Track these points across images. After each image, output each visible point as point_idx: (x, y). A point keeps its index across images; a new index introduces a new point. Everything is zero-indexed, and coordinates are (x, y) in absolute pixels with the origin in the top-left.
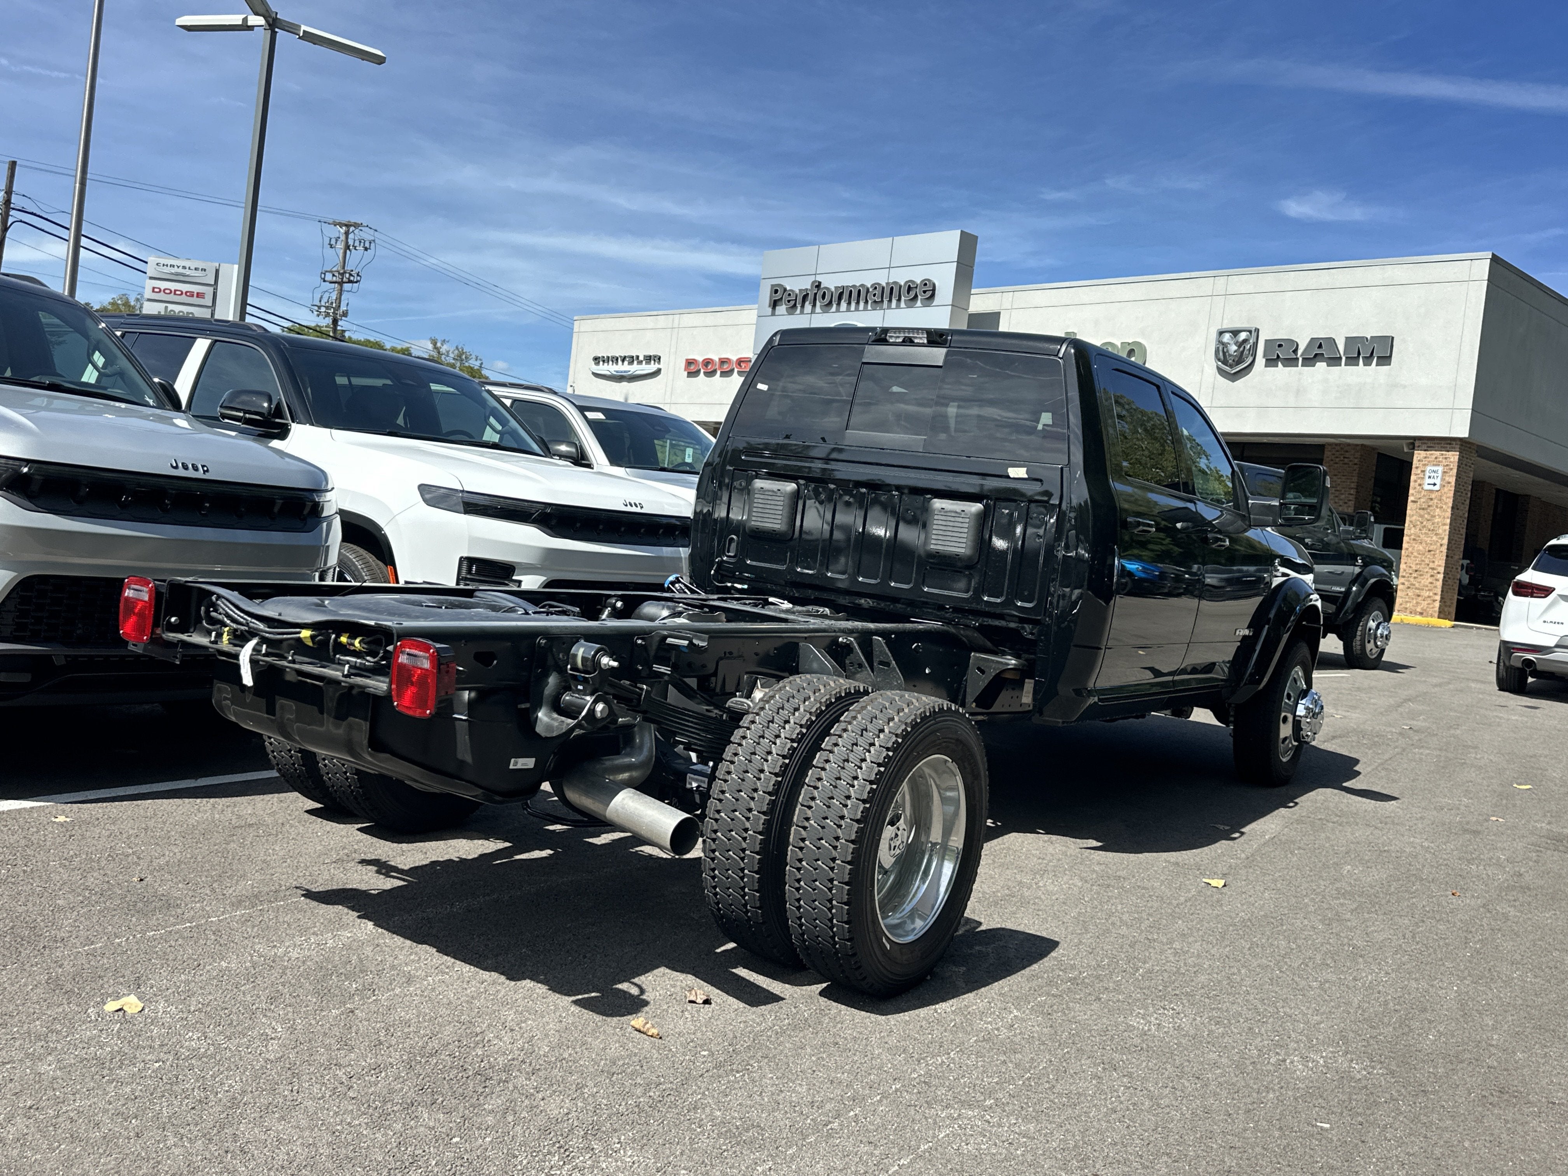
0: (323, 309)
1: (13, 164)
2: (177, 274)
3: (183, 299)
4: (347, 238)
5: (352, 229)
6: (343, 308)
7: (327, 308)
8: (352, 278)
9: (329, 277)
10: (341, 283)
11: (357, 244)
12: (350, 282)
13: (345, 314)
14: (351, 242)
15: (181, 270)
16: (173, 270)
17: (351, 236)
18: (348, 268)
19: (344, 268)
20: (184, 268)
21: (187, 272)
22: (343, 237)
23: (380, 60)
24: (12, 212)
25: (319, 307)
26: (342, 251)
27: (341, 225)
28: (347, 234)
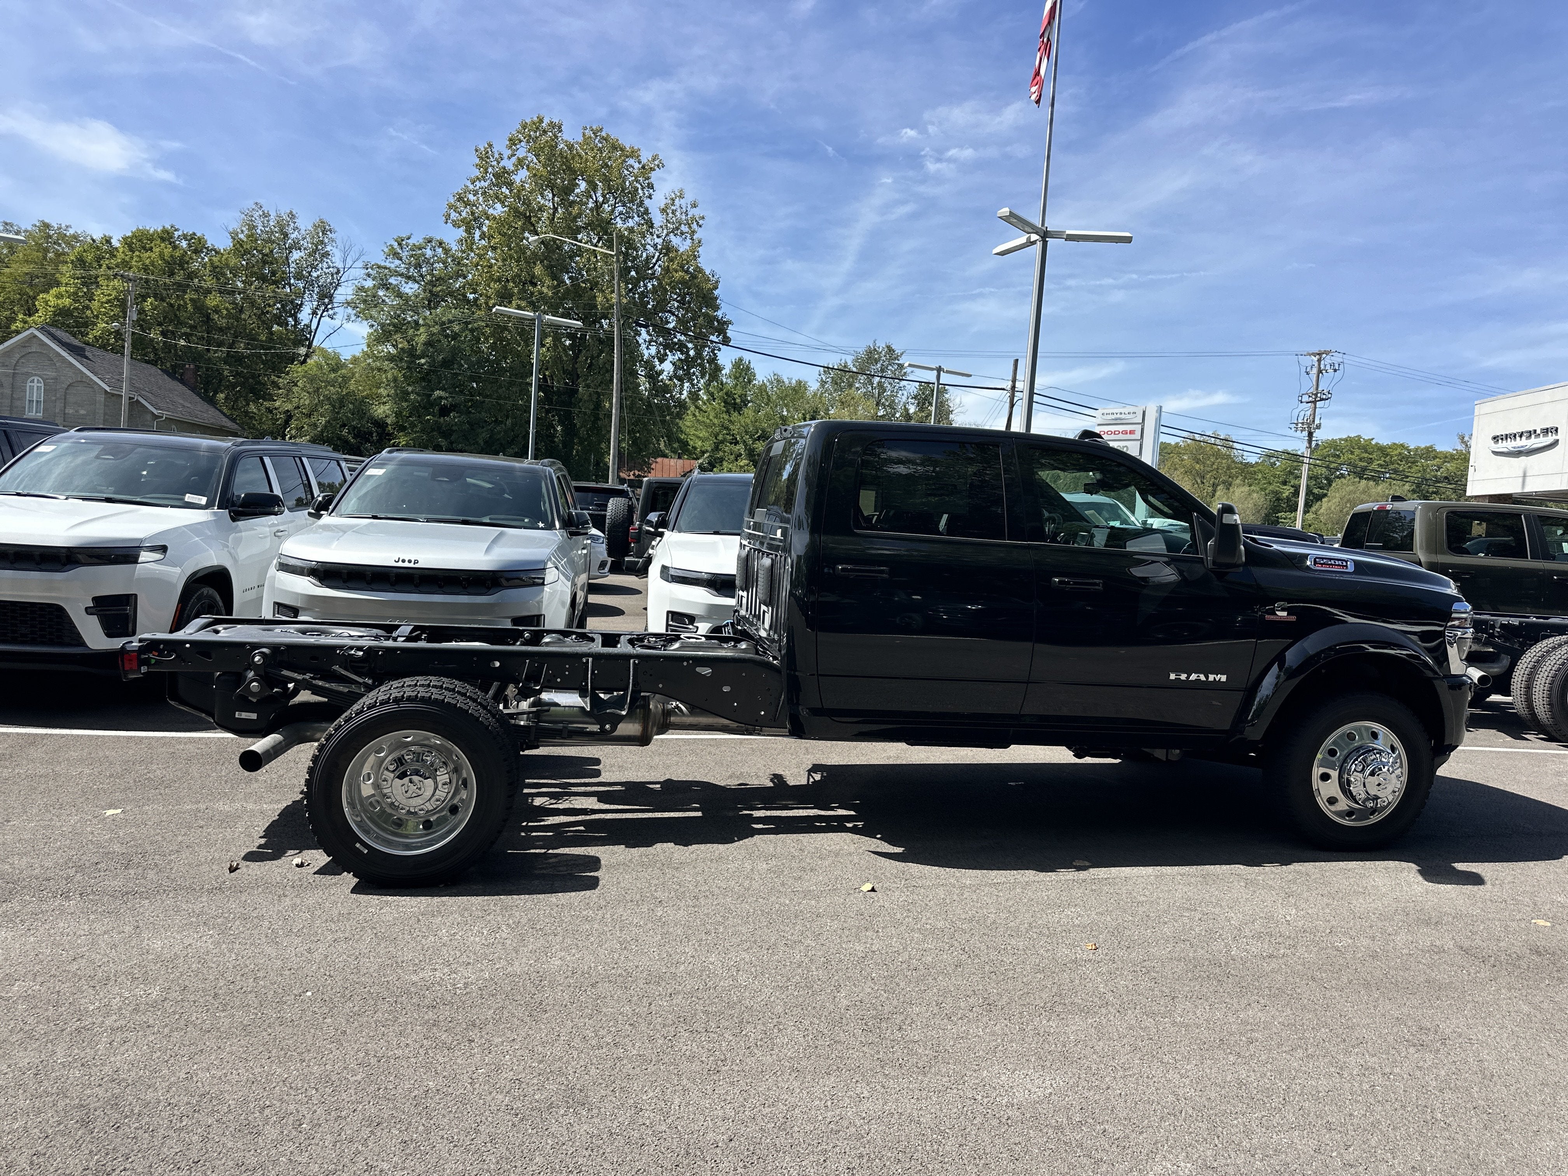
0: (1300, 425)
1: (1016, 361)
2: (1116, 419)
3: (1121, 436)
4: (1319, 365)
5: (1324, 356)
6: (1317, 422)
7: (1303, 423)
8: (1324, 397)
9: (1305, 398)
10: (1315, 402)
11: (1328, 367)
12: (1322, 400)
13: (1318, 427)
14: (1322, 367)
15: (1119, 416)
16: (1115, 416)
17: (1322, 362)
18: (1320, 389)
19: (1317, 389)
20: (1121, 413)
21: (1123, 416)
22: (1316, 364)
23: (1128, 240)
24: (1017, 394)
25: (1297, 424)
26: (1315, 376)
27: (1314, 355)
28: (1319, 361)
